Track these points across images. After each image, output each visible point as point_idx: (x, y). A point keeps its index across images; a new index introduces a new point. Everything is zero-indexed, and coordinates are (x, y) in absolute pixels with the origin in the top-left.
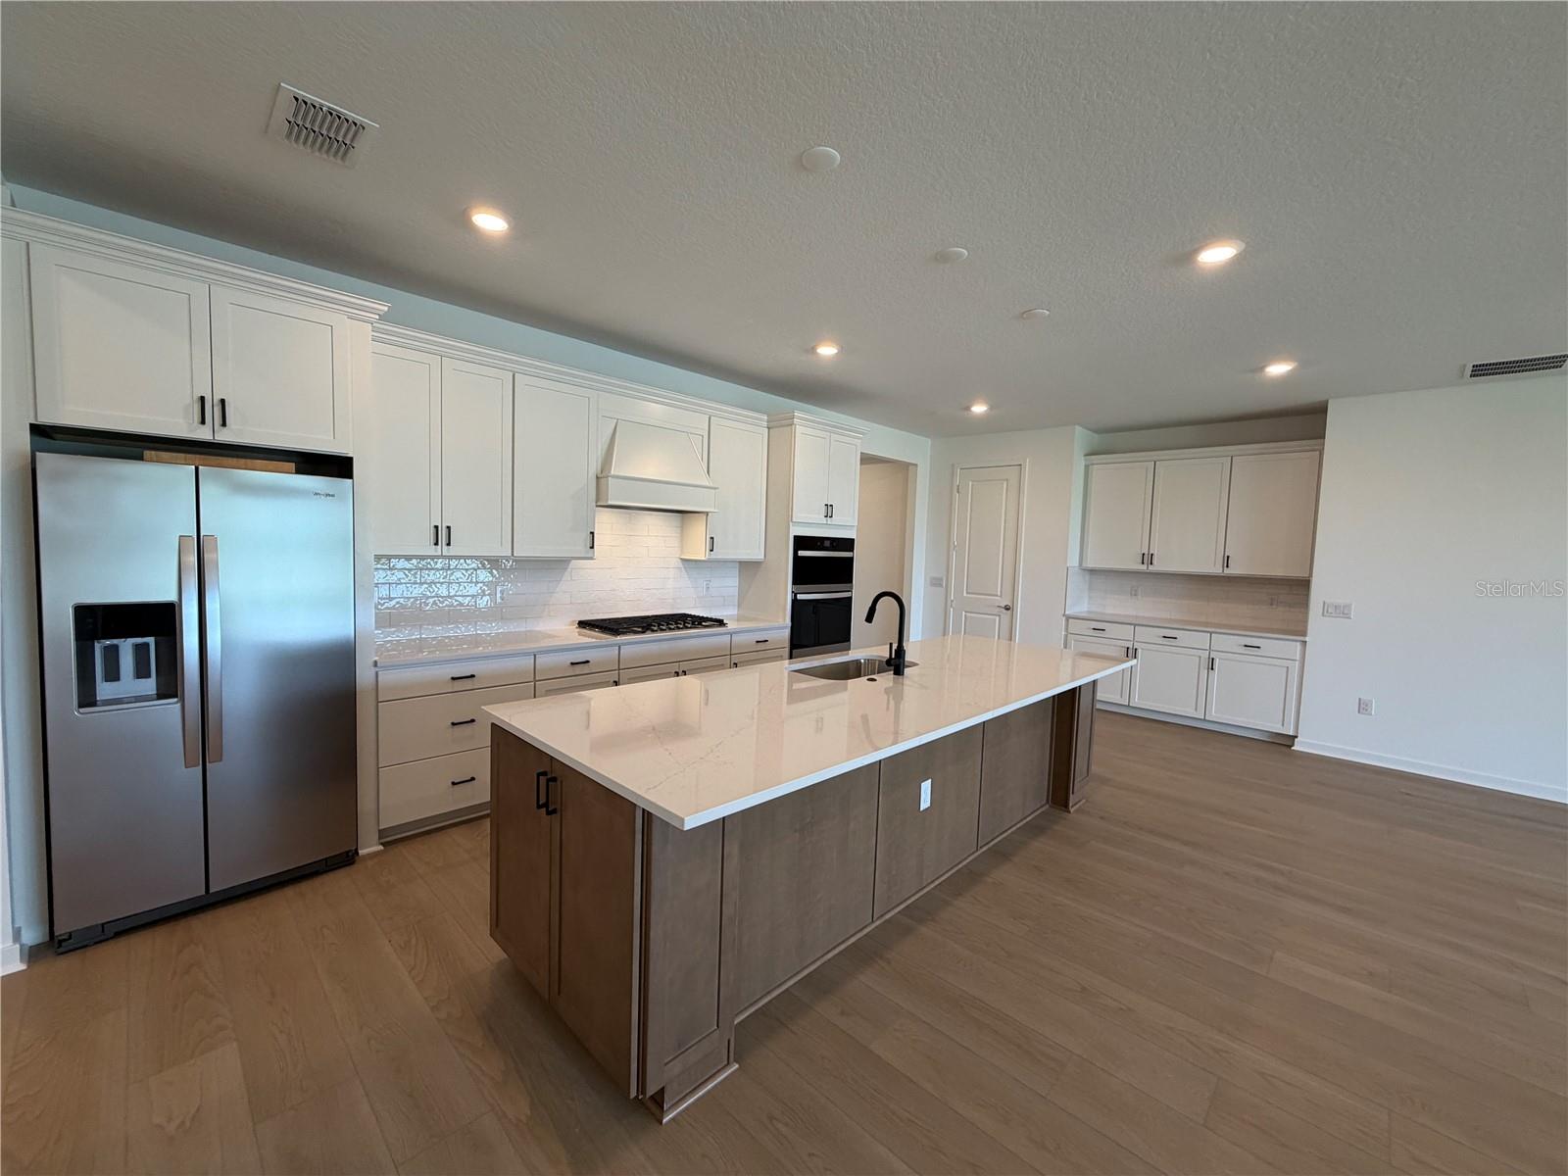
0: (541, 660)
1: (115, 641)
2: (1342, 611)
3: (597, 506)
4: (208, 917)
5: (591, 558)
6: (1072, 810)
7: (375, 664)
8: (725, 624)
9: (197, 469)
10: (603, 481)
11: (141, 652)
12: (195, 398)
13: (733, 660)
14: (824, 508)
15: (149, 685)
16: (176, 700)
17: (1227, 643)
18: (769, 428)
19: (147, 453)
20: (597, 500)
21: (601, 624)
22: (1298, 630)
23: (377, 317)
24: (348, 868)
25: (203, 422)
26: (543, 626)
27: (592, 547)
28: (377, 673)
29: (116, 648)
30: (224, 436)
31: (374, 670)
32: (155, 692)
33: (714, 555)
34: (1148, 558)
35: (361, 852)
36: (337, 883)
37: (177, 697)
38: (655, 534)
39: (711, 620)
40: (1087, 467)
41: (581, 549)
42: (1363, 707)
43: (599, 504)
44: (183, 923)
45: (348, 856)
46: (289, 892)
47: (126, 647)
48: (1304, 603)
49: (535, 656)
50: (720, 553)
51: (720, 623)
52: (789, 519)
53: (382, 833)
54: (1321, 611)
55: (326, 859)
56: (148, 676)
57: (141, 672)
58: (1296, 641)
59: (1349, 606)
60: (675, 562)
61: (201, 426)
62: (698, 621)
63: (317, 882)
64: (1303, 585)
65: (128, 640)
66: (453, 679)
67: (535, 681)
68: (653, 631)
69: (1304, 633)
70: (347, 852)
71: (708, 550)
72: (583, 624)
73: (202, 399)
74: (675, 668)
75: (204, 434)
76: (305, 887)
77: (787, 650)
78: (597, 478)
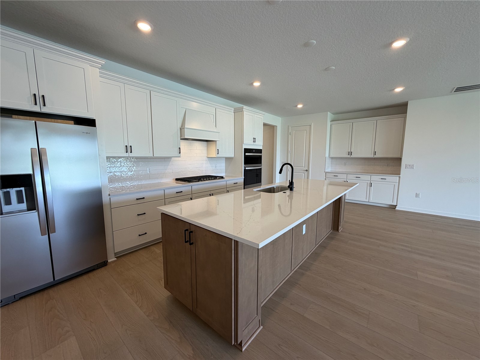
0: (166, 191)
1: (8, 190)
2: (412, 167)
3: (181, 139)
4: (55, 289)
5: (180, 157)
6: (340, 231)
7: (109, 195)
8: (224, 178)
9: (35, 123)
10: (183, 130)
11: (19, 193)
12: (32, 95)
13: (227, 190)
14: (253, 139)
15: (24, 206)
16: (35, 211)
17: (376, 178)
18: (234, 113)
19: (14, 116)
20: (181, 137)
21: (184, 179)
22: (397, 173)
23: (101, 66)
24: (105, 267)
25: (36, 104)
26: (164, 181)
27: (180, 153)
28: (110, 198)
29: (9, 192)
30: (45, 110)
31: (109, 197)
32: (26, 208)
33: (219, 156)
34: (350, 153)
35: (109, 261)
36: (102, 273)
37: (36, 210)
38: (199, 149)
39: (219, 177)
40: (331, 125)
41: (177, 154)
42: (417, 195)
43: (182, 138)
44: (46, 292)
45: (105, 263)
46: (85, 277)
47: (13, 192)
48: (400, 165)
49: (164, 190)
50: (220, 155)
51: (222, 177)
52: (242, 143)
53: (115, 254)
54: (405, 167)
55: (97, 264)
56: (23, 202)
57: (20, 201)
58: (397, 176)
59: (413, 165)
60: (205, 158)
61: (35, 105)
62: (215, 178)
63: (95, 273)
64: (400, 159)
65: (14, 189)
66: (137, 199)
67: (165, 199)
68: (202, 181)
69: (400, 174)
70: (104, 261)
71: (217, 154)
72: (177, 180)
73: (35, 95)
74: (209, 193)
75: (36, 109)
76: (91, 275)
77: (243, 186)
78: (180, 129)
